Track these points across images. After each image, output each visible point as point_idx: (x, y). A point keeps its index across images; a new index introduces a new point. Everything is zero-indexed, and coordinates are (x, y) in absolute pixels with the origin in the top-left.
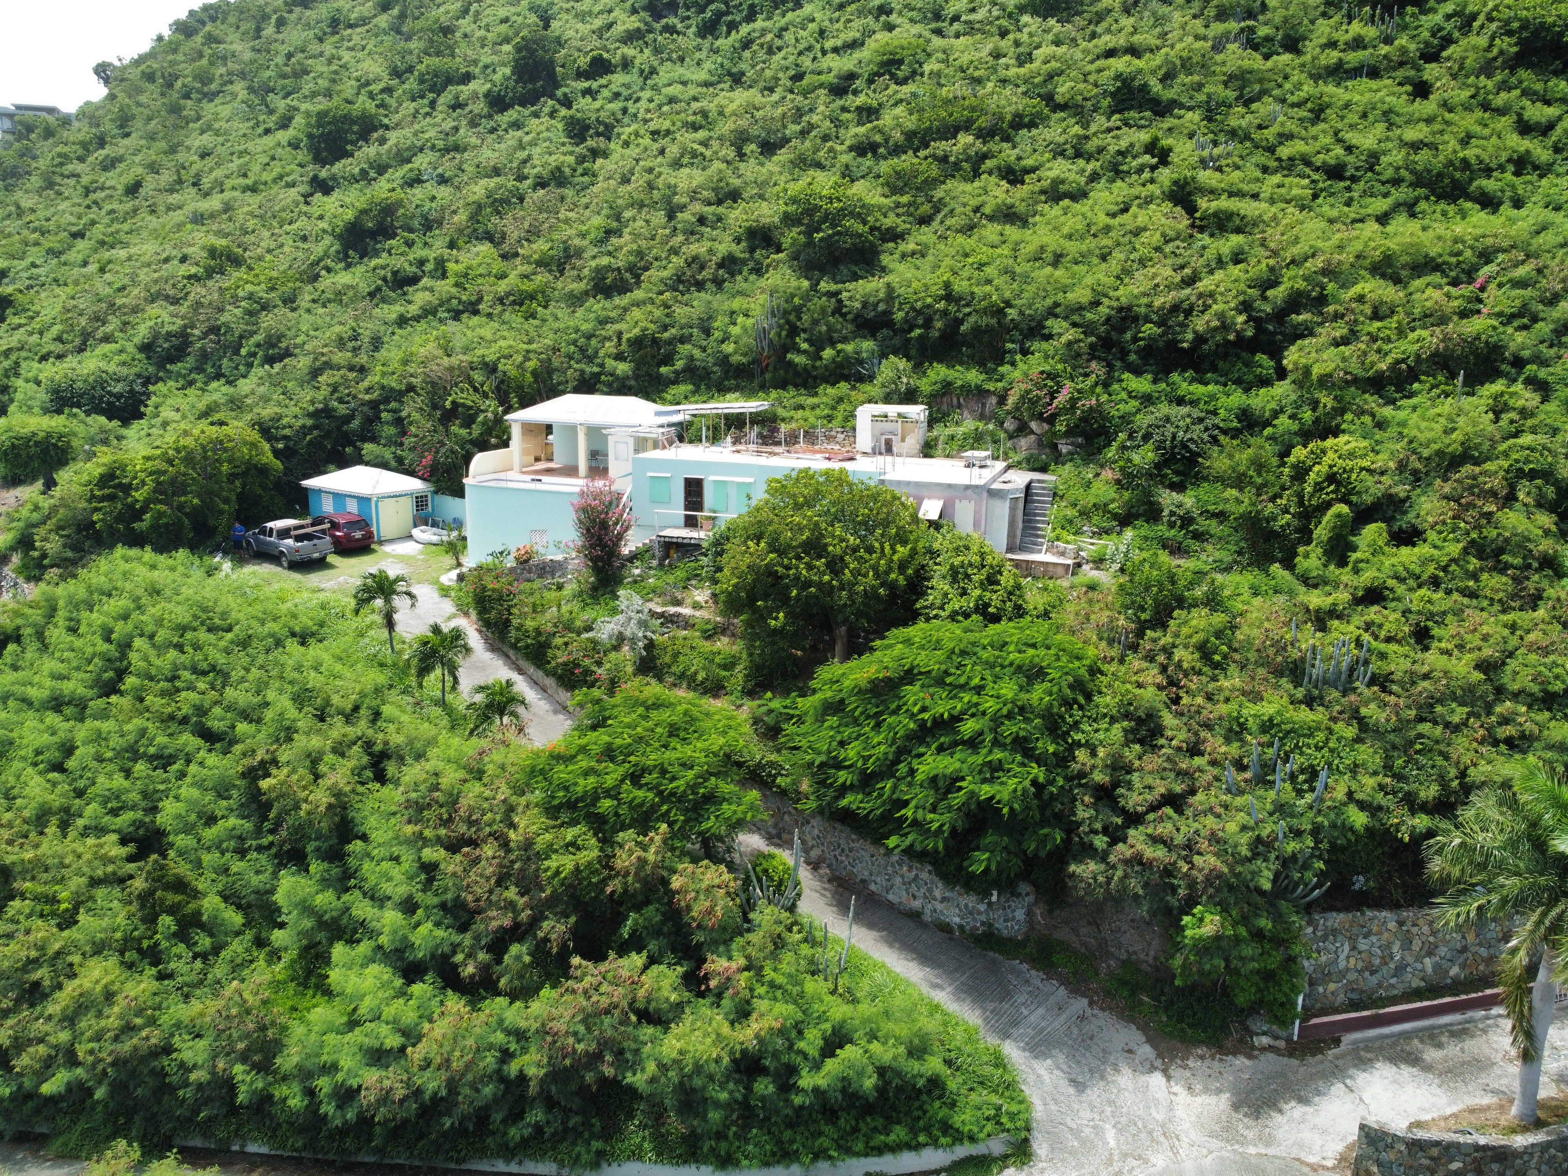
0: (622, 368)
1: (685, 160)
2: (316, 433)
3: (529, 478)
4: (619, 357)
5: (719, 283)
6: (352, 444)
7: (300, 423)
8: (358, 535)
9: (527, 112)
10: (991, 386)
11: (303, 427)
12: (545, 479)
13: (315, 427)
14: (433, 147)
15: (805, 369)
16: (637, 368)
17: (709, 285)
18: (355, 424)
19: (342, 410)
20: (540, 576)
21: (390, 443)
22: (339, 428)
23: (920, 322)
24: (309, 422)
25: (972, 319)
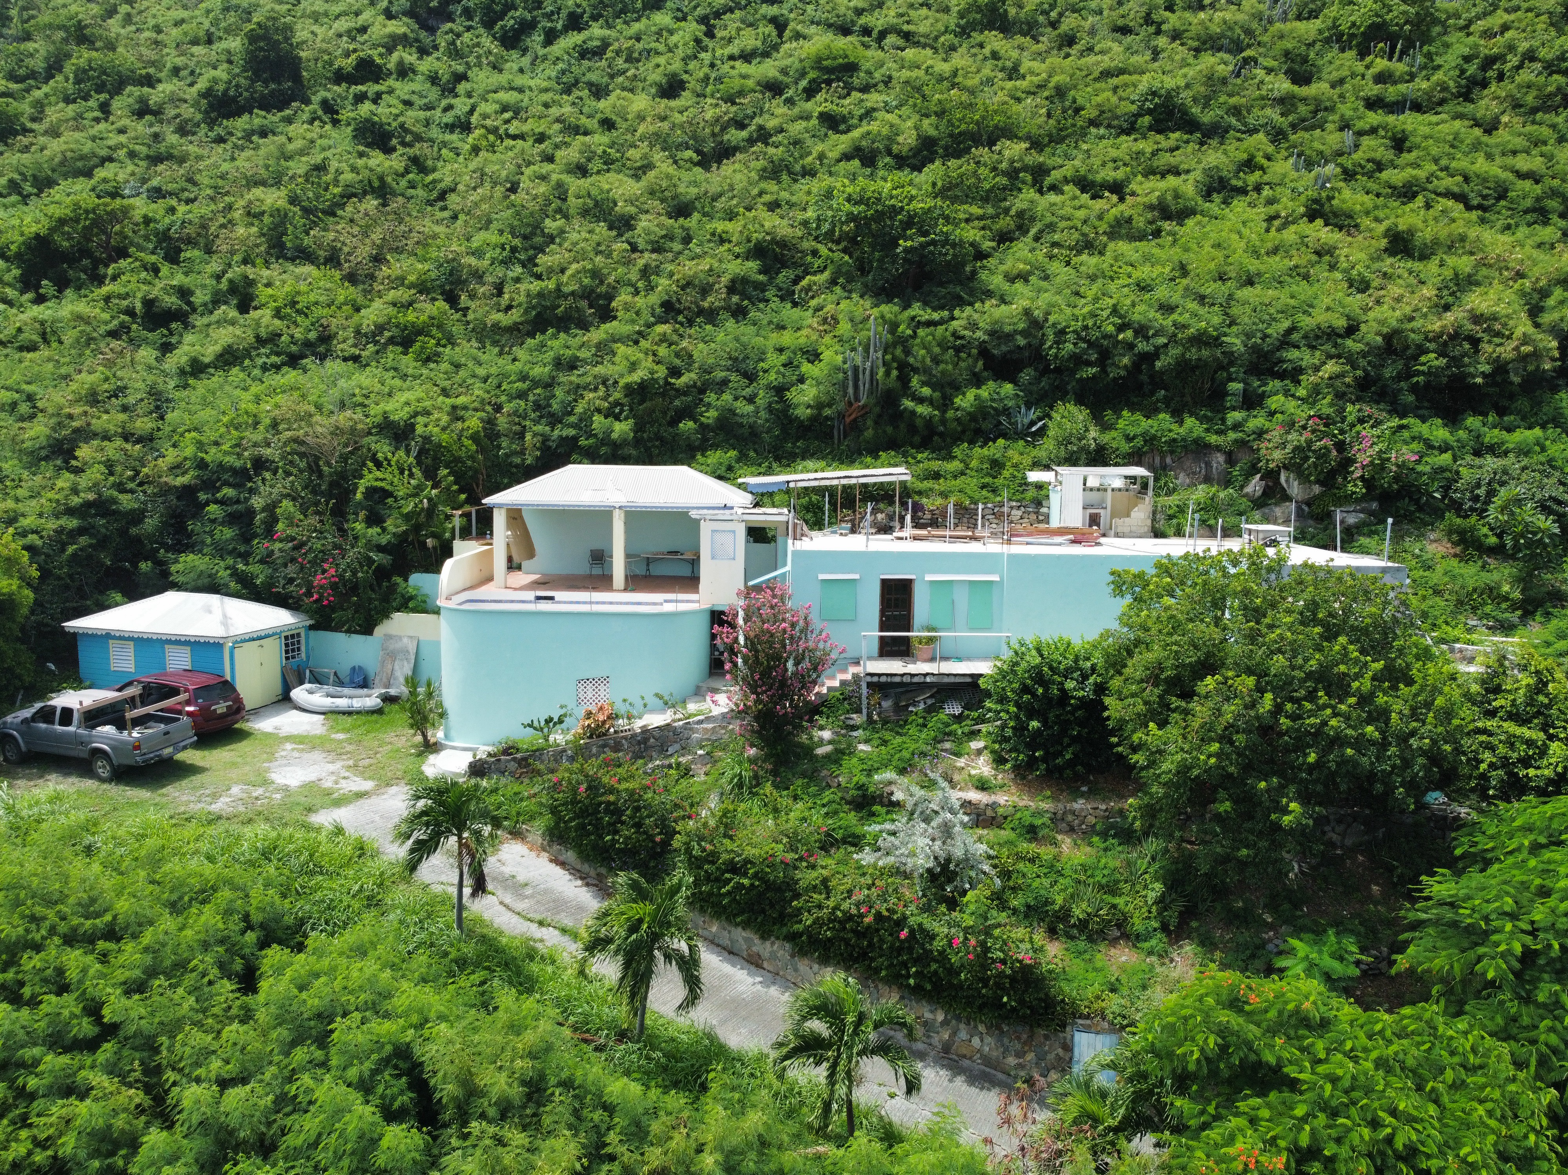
0: (621, 428)
1: (594, 166)
2: (84, 540)
3: (530, 595)
4: (612, 413)
5: (739, 313)
6: (151, 556)
7: (52, 525)
8: (221, 708)
9: (276, 119)
10: (1213, 439)
11: (60, 531)
12: (559, 595)
13: (81, 531)
14: (132, 155)
15: (929, 422)
16: (639, 428)
17: (723, 315)
18: (151, 523)
19: (126, 502)
20: (637, 756)
21: (221, 551)
22: (123, 532)
23: (1094, 357)
24: (73, 523)
25: (1175, 352)
